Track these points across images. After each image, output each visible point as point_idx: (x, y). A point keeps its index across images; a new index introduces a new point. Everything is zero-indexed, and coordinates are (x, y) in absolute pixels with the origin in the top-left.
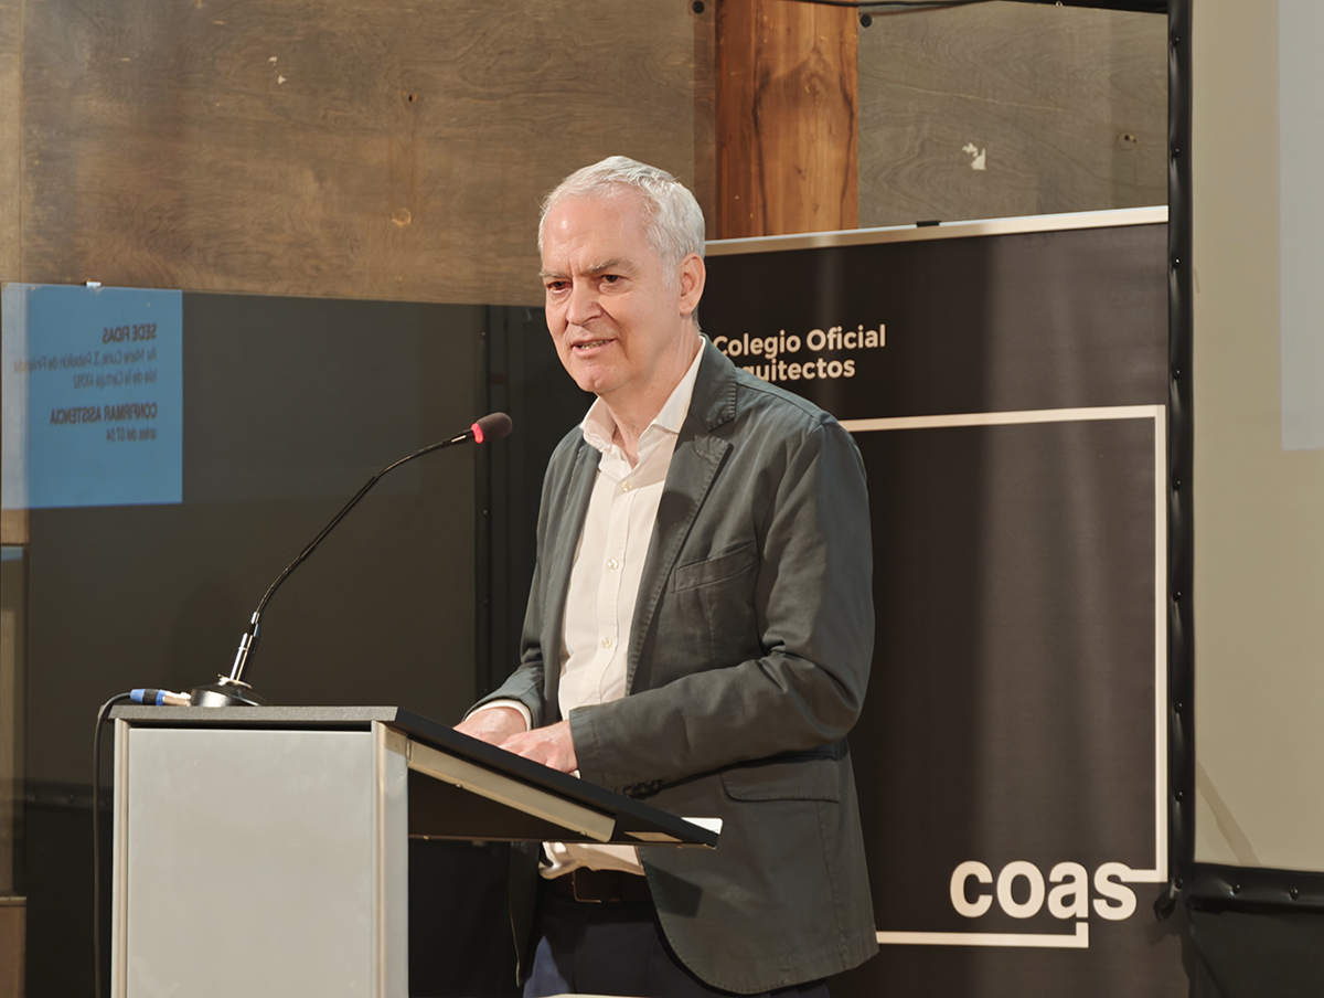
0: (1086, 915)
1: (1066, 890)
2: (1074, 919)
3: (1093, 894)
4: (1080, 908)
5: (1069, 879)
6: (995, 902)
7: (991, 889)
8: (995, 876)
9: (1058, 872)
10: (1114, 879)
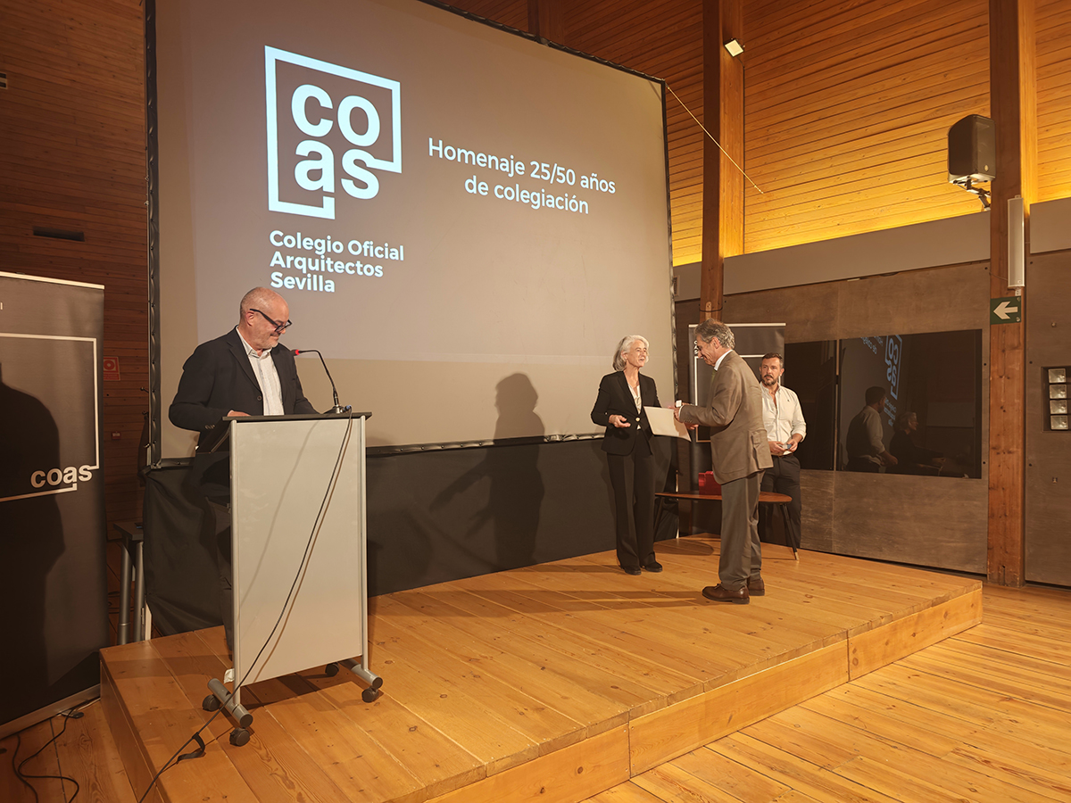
0: (76, 480)
1: (70, 475)
2: (72, 483)
3: (79, 474)
4: (74, 479)
5: (70, 472)
6: (47, 481)
7: (45, 478)
8: (46, 475)
9: (66, 471)
10: (85, 470)
